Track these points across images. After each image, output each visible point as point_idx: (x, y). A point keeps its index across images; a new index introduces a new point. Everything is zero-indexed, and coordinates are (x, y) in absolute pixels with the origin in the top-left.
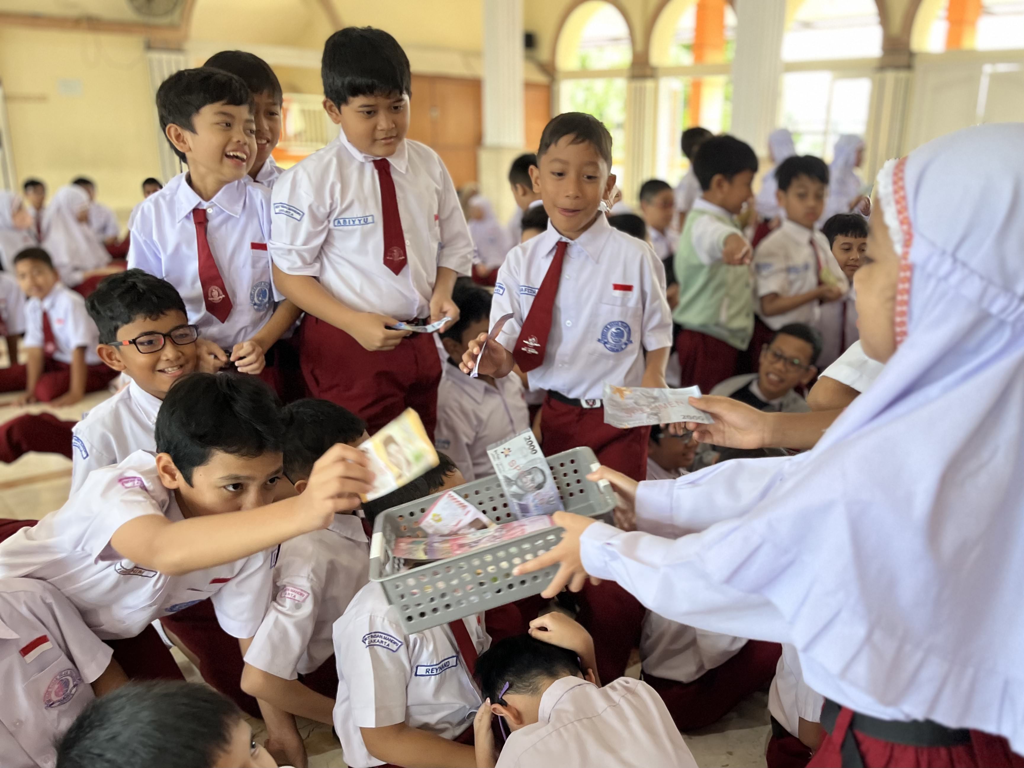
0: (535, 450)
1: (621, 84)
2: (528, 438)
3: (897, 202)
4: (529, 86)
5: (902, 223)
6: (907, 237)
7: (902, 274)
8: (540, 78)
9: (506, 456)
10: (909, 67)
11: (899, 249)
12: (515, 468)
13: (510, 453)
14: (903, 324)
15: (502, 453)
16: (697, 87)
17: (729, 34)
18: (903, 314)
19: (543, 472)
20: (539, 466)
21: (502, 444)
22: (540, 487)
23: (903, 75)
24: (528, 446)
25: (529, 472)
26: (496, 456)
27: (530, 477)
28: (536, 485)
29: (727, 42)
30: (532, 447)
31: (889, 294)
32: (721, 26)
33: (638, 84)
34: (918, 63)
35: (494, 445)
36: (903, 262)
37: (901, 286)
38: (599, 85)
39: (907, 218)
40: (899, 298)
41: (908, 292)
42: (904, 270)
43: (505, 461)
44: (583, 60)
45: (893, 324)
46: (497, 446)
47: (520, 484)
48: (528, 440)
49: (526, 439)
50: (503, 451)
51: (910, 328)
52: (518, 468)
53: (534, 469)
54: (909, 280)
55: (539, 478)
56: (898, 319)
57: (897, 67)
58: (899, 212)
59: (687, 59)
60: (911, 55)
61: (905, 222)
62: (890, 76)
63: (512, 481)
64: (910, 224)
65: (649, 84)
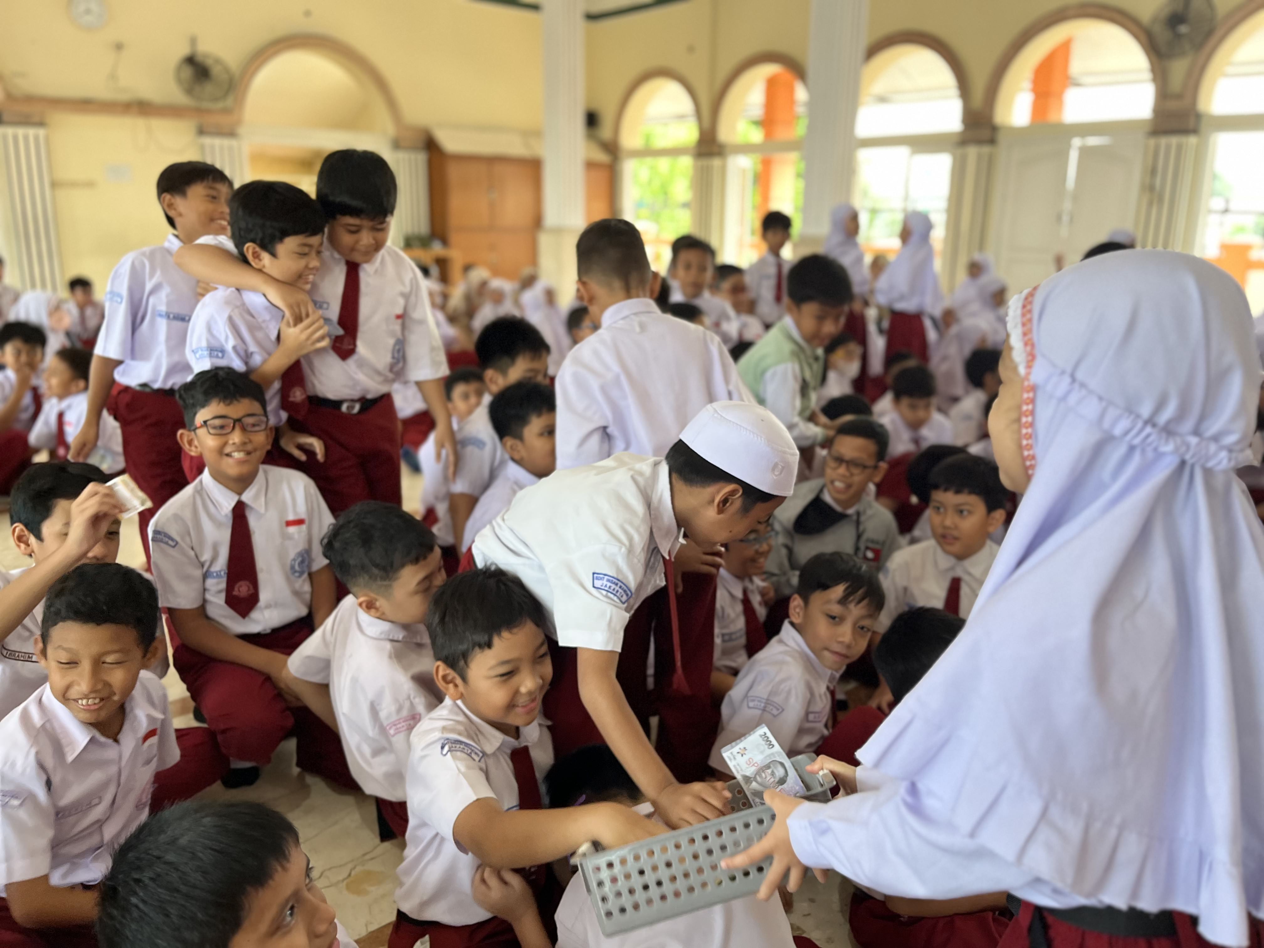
0: (772, 745)
1: (686, 163)
2: (764, 734)
3: (1024, 325)
4: (590, 165)
5: (1026, 344)
6: (1030, 358)
7: (1026, 396)
8: (601, 157)
9: (742, 755)
10: (992, 141)
11: (1022, 370)
12: (753, 765)
13: (746, 752)
14: (1030, 447)
15: (738, 753)
16: (767, 164)
17: (800, 110)
18: (1029, 436)
19: (782, 764)
20: (778, 759)
21: (737, 744)
22: (782, 781)
23: (986, 150)
24: (764, 743)
25: (768, 767)
26: (732, 757)
27: (769, 771)
28: (777, 780)
29: (798, 118)
30: (769, 742)
31: (1014, 415)
32: (792, 101)
33: (705, 162)
34: (1002, 137)
35: (729, 746)
36: (1026, 383)
37: (1025, 408)
38: (663, 163)
39: (1030, 339)
40: (1024, 420)
41: (1032, 413)
42: (1028, 392)
43: (742, 761)
44: (648, 138)
45: (1020, 447)
46: (732, 747)
47: (758, 779)
48: (763, 737)
49: (761, 736)
50: (739, 751)
51: (1038, 451)
52: (756, 765)
53: (773, 762)
54: (1033, 401)
55: (780, 772)
56: (1025, 442)
57: (979, 142)
58: (1025, 334)
59: (756, 136)
60: (994, 129)
61: (1029, 343)
62: (972, 152)
63: (751, 778)
64: (1033, 346)
65: (716, 162)
